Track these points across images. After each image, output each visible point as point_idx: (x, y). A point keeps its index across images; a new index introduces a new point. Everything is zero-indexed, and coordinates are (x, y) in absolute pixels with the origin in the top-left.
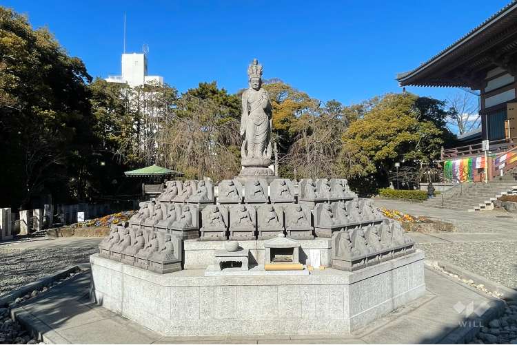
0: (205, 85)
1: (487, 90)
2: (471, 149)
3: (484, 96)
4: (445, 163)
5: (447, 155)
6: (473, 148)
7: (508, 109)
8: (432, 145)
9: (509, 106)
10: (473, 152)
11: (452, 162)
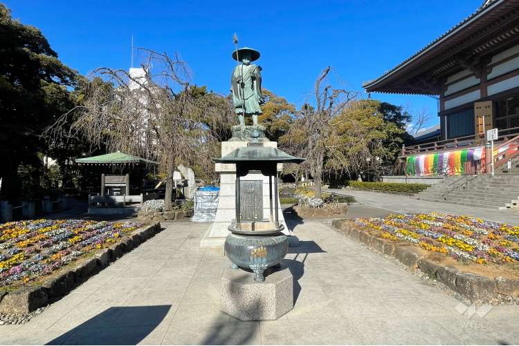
0: (195, 88)
1: (446, 94)
2: (436, 145)
3: (444, 99)
4: (408, 158)
5: (408, 151)
6: (438, 144)
7: (475, 107)
8: (392, 144)
9: (476, 105)
10: (438, 148)
11: (415, 158)
